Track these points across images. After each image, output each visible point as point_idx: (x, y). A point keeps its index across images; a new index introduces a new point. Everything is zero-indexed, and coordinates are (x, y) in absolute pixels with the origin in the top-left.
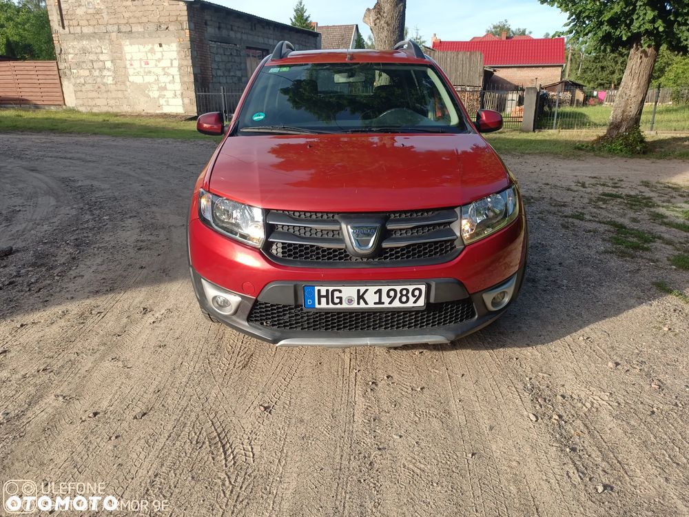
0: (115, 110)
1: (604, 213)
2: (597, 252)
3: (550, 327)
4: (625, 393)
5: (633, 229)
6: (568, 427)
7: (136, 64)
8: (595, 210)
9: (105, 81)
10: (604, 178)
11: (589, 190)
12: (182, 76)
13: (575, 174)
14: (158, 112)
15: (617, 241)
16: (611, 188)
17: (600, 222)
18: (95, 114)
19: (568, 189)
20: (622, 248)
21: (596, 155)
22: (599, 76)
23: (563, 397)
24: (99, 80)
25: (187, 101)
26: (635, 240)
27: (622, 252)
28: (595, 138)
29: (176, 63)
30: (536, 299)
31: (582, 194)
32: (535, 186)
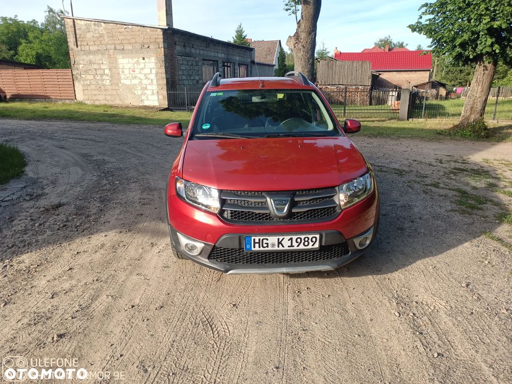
0: (111, 103)
1: (453, 182)
2: (446, 210)
3: (411, 259)
4: (456, 301)
5: (473, 195)
6: (419, 320)
7: (126, 72)
8: (447, 180)
9: (104, 83)
10: (456, 156)
11: (444, 165)
12: (158, 80)
13: (436, 153)
14: (140, 105)
15: (460, 203)
16: (460, 164)
17: (450, 189)
18: (97, 106)
19: (430, 165)
20: (464, 208)
21: (451, 139)
22: (458, 77)
23: (417, 303)
24: (100, 82)
25: (161, 97)
26: (473, 202)
27: (463, 211)
28: (452, 126)
29: (154, 71)
30: (403, 241)
31: (439, 168)
32: (406, 162)
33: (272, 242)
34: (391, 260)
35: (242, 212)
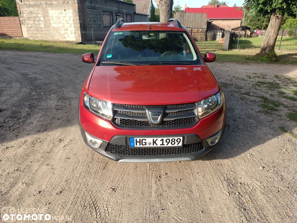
1: (258, 92)
2: (255, 112)
3: (235, 149)
4: (267, 182)
5: (271, 100)
6: (243, 198)
8: (255, 90)
10: (258, 74)
11: (252, 80)
13: (246, 71)
15: (264, 106)
16: (261, 79)
17: (257, 97)
19: (243, 80)
21: (255, 62)
23: (241, 183)
26: (272, 105)
27: (266, 111)
28: (255, 54)
30: (229, 135)
31: (249, 82)
32: (229, 78)
33: (149, 142)
34: (222, 149)
35: (128, 120)
